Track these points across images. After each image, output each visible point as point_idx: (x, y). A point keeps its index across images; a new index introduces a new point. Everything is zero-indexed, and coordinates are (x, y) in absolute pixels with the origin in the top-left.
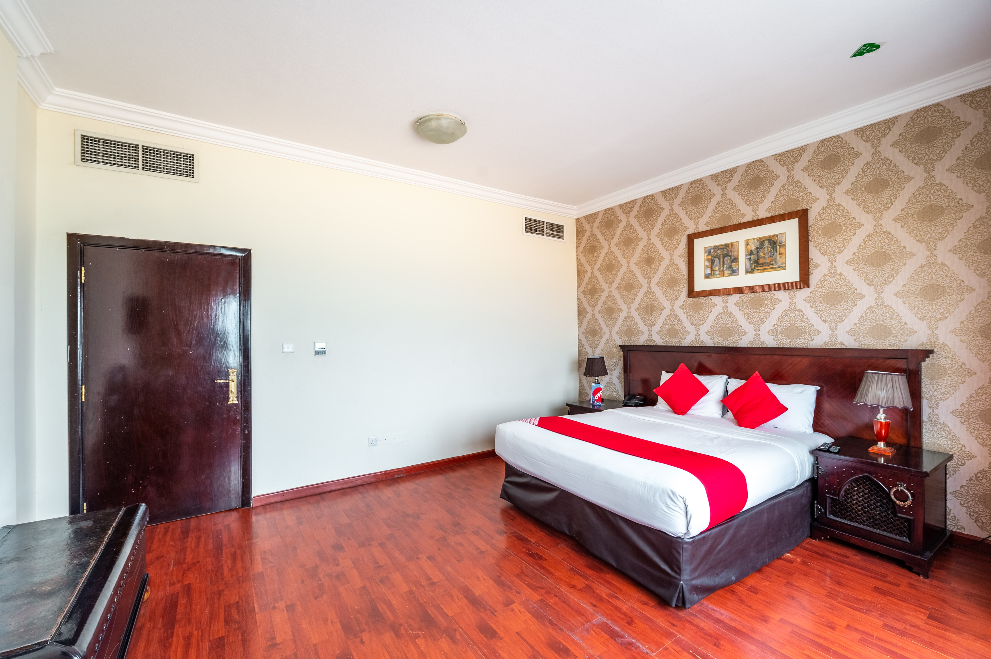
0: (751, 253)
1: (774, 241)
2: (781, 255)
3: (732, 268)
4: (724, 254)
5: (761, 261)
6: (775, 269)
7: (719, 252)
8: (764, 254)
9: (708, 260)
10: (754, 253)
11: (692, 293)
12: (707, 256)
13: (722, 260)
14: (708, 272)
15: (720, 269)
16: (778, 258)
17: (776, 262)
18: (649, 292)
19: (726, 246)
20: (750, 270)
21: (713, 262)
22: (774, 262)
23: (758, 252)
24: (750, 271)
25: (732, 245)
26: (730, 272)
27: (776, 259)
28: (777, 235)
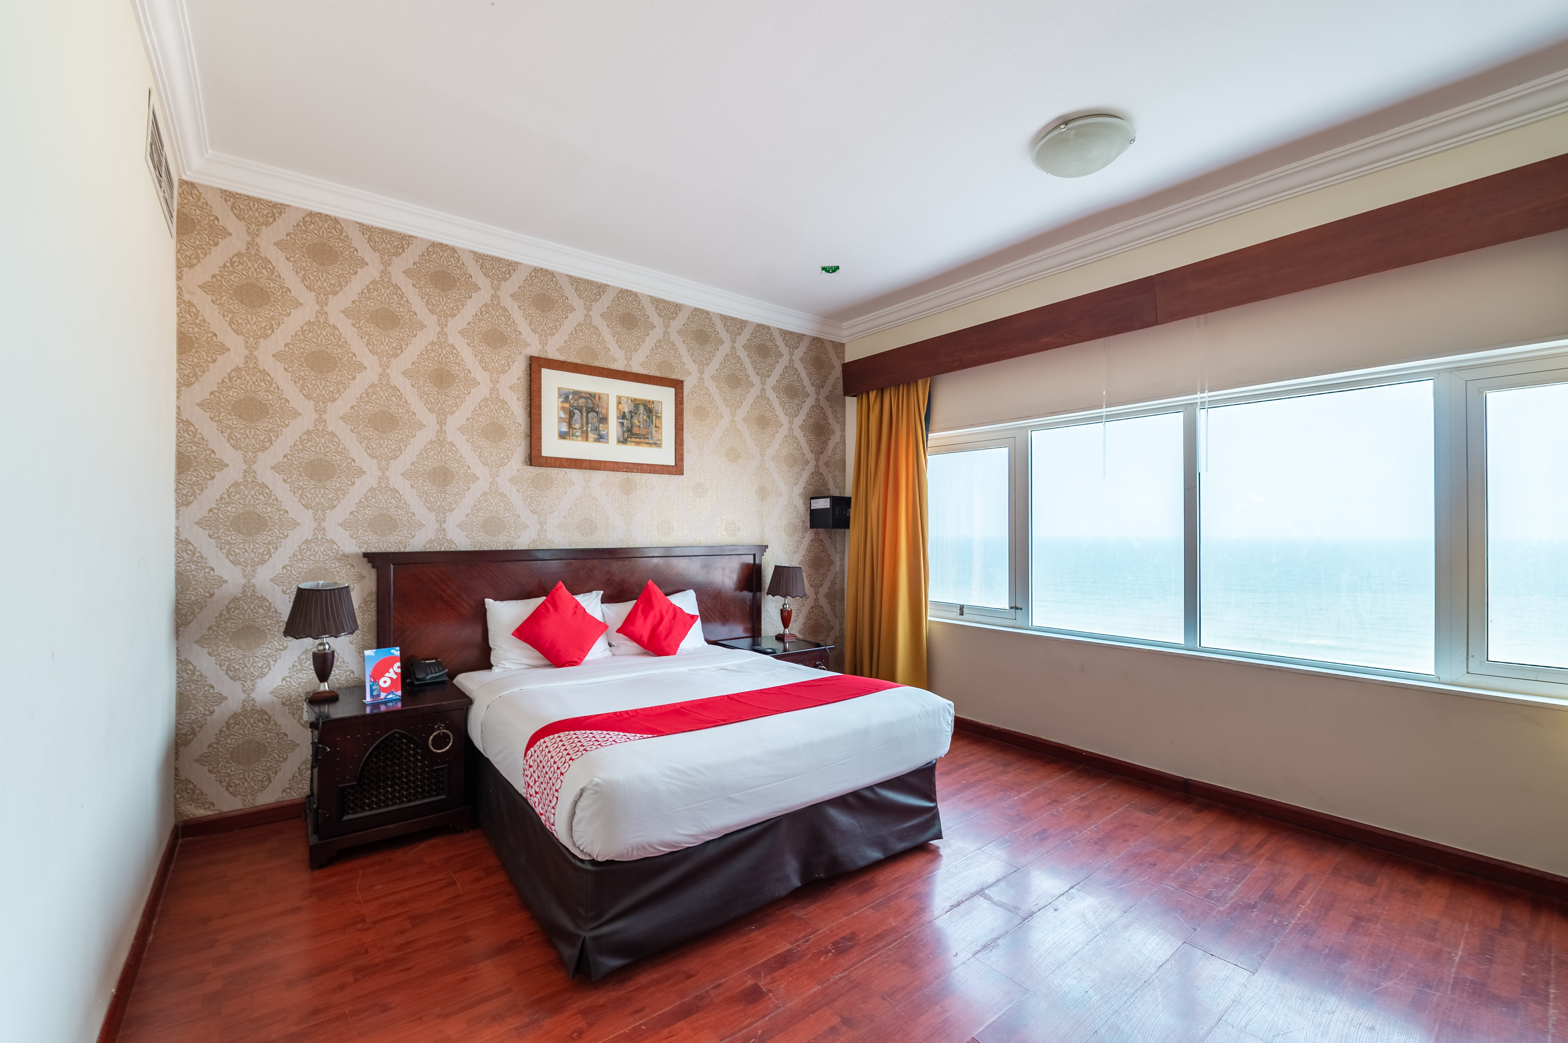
0: (624, 417)
1: (649, 408)
2: (657, 429)
3: (599, 432)
4: (588, 408)
5: (635, 430)
6: (650, 444)
7: (582, 401)
8: (639, 422)
9: (563, 409)
10: (627, 417)
11: (534, 458)
12: (562, 402)
13: (585, 414)
14: (565, 428)
15: (582, 428)
16: (654, 432)
17: (652, 436)
18: (440, 441)
19: (591, 396)
20: (622, 439)
21: (571, 415)
22: (649, 436)
23: (632, 417)
24: (623, 441)
25: (599, 397)
26: (596, 436)
27: (651, 432)
28: (653, 402)
